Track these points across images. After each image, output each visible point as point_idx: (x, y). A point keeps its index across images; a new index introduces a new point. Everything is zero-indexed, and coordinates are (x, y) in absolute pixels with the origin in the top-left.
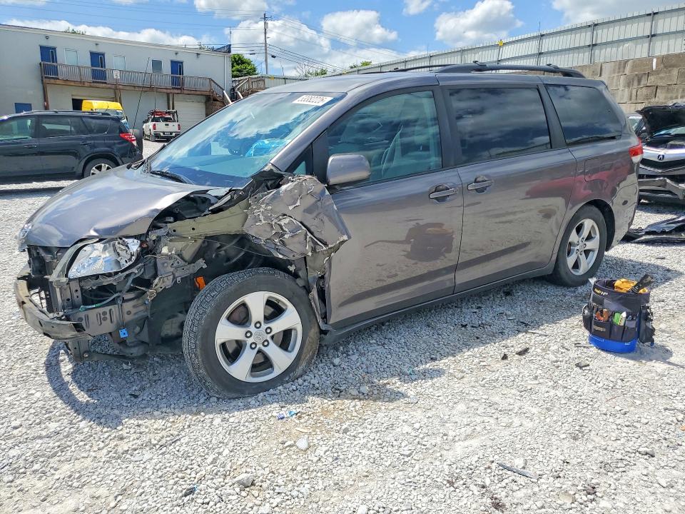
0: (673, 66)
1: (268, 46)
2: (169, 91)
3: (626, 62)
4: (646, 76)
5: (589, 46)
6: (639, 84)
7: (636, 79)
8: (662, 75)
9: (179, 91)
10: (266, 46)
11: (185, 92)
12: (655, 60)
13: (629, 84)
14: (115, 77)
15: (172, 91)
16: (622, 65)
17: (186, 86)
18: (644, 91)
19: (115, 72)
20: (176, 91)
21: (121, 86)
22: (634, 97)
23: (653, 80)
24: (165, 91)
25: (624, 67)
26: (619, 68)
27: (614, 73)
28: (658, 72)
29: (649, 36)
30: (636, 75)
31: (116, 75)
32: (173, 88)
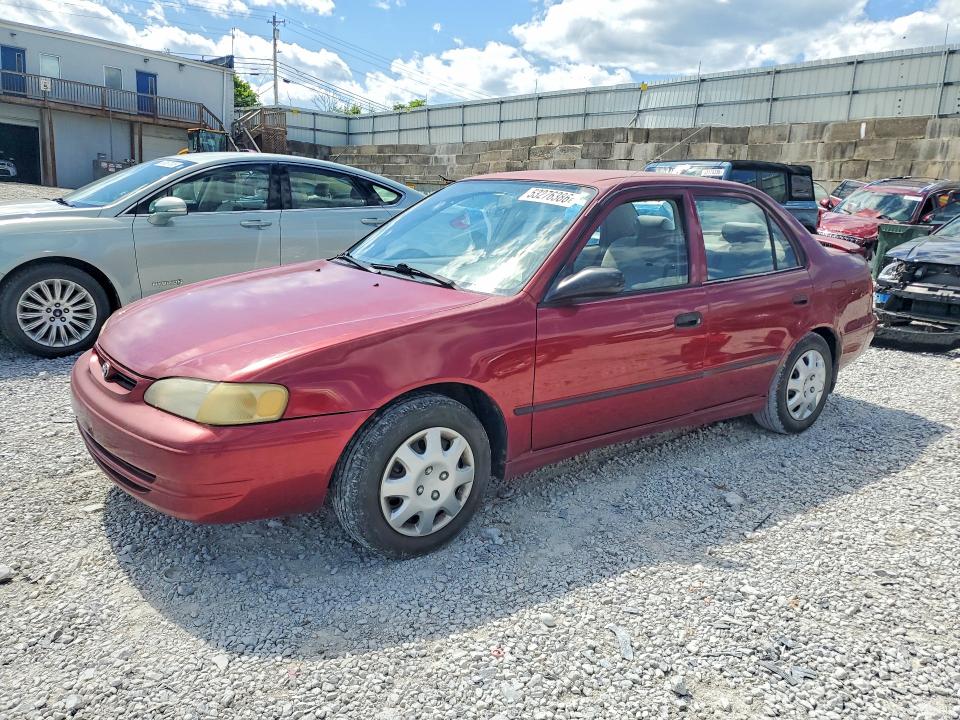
0: (888, 135)
1: (278, 64)
2: (133, 118)
3: (824, 125)
4: (853, 147)
5: (768, 100)
6: (843, 156)
7: (839, 149)
8: (874, 146)
9: (151, 120)
10: (275, 65)
11: (161, 122)
12: (864, 126)
13: (829, 156)
14: (42, 88)
15: (140, 119)
16: (819, 129)
17: (160, 113)
18: (851, 166)
19: (42, 81)
20: (146, 120)
21: (52, 105)
22: (836, 174)
23: (862, 152)
24: (127, 117)
25: (822, 132)
26: (815, 134)
27: (808, 138)
28: (868, 142)
29: (849, 93)
30: (839, 144)
31: (45, 85)
32: (139, 114)
